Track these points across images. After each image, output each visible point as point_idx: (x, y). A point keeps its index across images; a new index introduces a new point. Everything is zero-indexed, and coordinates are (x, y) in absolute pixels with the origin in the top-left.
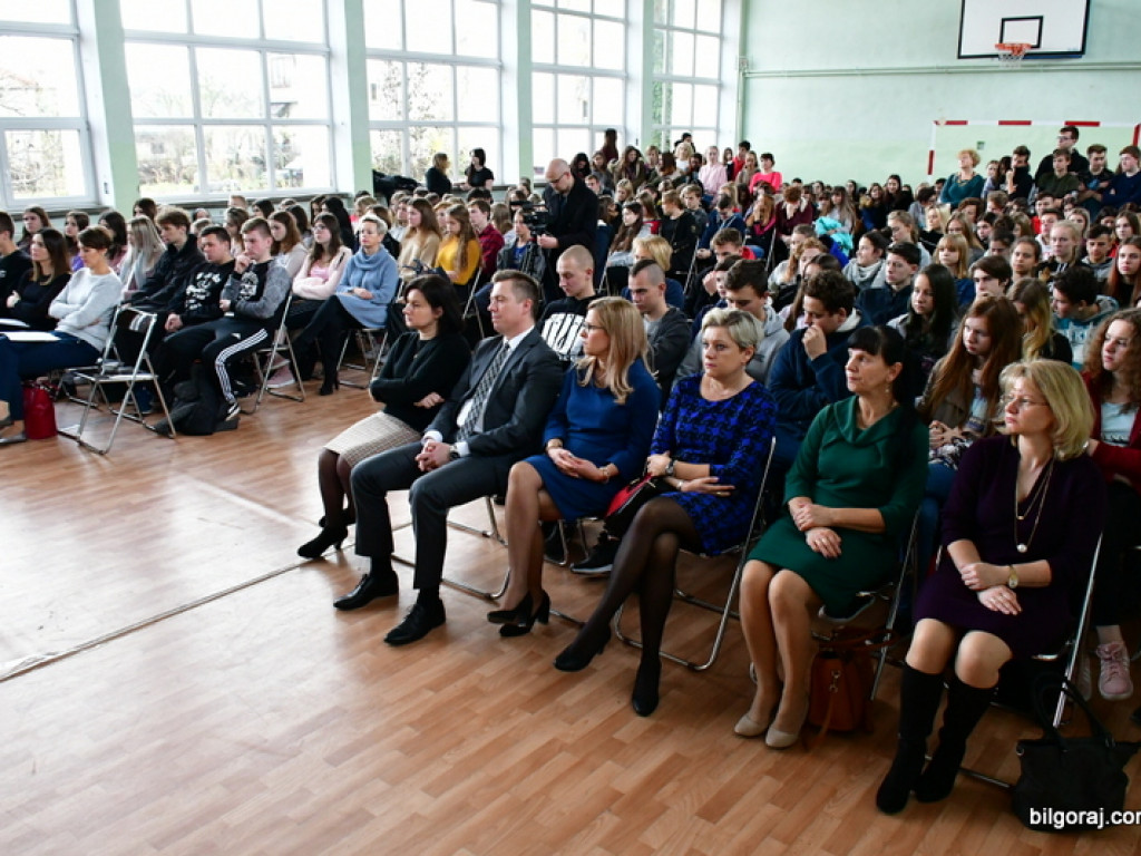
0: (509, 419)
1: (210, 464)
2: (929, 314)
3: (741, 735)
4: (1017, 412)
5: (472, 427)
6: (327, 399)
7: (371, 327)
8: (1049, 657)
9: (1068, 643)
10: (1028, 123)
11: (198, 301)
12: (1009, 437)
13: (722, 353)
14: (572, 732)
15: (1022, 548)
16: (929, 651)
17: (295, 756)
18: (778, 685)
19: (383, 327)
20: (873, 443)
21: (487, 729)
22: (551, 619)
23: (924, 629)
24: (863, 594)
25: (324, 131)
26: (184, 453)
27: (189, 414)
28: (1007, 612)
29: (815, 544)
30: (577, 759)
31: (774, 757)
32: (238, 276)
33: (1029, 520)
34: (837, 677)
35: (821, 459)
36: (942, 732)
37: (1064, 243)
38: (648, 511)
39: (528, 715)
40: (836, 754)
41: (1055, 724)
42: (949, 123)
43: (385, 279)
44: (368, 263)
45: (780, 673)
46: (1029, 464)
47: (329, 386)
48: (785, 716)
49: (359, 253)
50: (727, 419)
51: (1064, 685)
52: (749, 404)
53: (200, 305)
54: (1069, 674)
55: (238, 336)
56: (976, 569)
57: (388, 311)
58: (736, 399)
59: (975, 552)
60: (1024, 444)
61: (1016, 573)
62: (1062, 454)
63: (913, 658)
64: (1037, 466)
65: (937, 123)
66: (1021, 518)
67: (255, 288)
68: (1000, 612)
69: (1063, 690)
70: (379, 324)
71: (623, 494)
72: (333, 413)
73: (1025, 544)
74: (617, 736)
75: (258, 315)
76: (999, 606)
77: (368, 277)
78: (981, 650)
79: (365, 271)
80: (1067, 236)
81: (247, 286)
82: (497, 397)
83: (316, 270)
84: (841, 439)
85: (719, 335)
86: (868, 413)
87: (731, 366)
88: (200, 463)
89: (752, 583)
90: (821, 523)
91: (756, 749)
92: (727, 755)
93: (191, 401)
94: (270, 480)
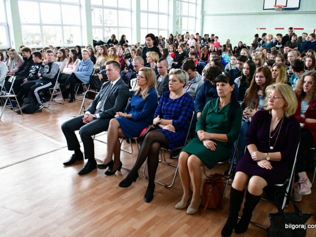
0: (113, 107)
1: (30, 122)
2: (248, 76)
3: (177, 209)
4: (273, 102)
5: (100, 109)
6: (71, 104)
7: (85, 83)
8: (281, 185)
9: (287, 180)
10: (283, 29)
11: (33, 74)
12: (268, 111)
13: (174, 83)
14: (123, 208)
15: (271, 148)
16: (239, 183)
17: (30, 215)
18: (191, 193)
19: (89, 82)
20: (224, 113)
21: (95, 206)
22: (121, 170)
23: (238, 175)
24: (220, 163)
25: (79, 28)
26: (24, 119)
27: (27, 108)
28: (267, 169)
29: (208, 146)
30: (123, 217)
31: (190, 217)
32: (43, 66)
33: (275, 138)
34: (210, 190)
35: (207, 118)
36: (243, 210)
37: (292, 58)
38: (149, 135)
39: (110, 202)
40: (210, 216)
41: (282, 208)
42: (261, 29)
43: (89, 68)
44: (85, 63)
45: (191, 189)
46: (275, 119)
47: (72, 100)
48: (193, 203)
49: (82, 60)
50: (177, 104)
51: (286, 194)
52: (184, 100)
53: (33, 75)
54: (288, 190)
55: (42, 84)
56: (256, 153)
57: (90, 78)
58: (181, 98)
59: (256, 148)
60: (274, 113)
61: (269, 156)
62: (288, 115)
63: (234, 185)
64: (278, 120)
65: (257, 29)
66: (271, 137)
67: (48, 70)
68: (265, 168)
69: (286, 196)
70: (87, 82)
71: (145, 130)
72: (72, 108)
73: (273, 146)
74: (137, 209)
75: (49, 78)
76: (265, 167)
77: (84, 67)
78: (257, 182)
79: (84, 65)
80: (293, 55)
81: (46, 69)
82: (108, 99)
83: (70, 65)
84: (213, 111)
85: (174, 77)
86: (223, 103)
87: (177, 87)
88: (28, 122)
89: (182, 159)
90: (208, 138)
91: (183, 214)
92: (173, 216)
93: (28, 104)
94: (47, 127)
